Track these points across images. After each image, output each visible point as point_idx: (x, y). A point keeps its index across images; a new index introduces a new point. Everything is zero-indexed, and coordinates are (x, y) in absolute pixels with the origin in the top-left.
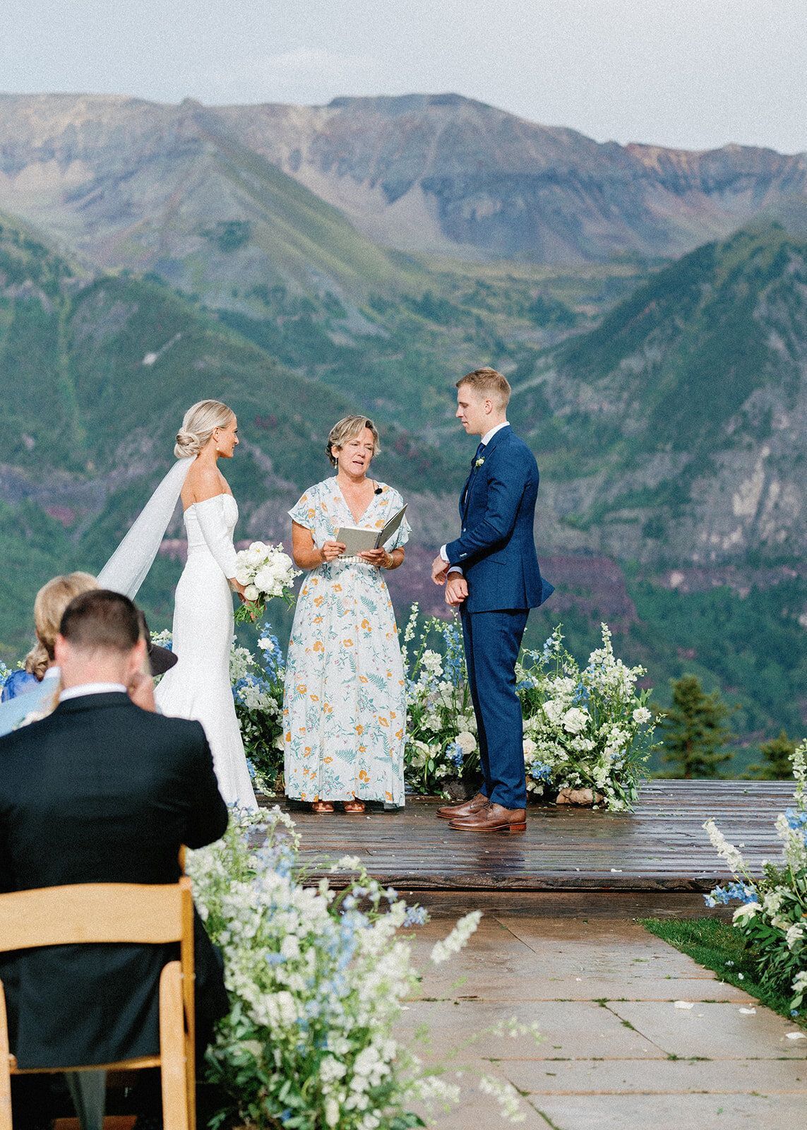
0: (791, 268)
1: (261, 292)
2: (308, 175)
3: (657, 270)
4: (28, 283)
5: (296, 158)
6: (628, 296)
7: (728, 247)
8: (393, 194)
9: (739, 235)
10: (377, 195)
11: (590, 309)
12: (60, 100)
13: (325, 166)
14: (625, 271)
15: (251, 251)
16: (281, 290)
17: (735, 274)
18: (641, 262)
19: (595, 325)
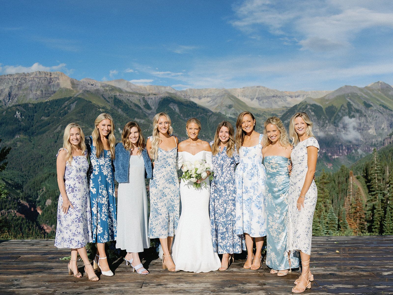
0: (308, 107)
1: (234, 114)
2: (240, 98)
3: (289, 109)
4: (203, 114)
5: (238, 96)
6: (285, 112)
7: (299, 105)
8: (252, 99)
9: (300, 103)
10: (250, 100)
11: (280, 114)
12: (206, 89)
13: (242, 96)
14: (285, 109)
15: (233, 109)
16: (237, 114)
17: (300, 109)
18: (287, 108)
19: (281, 117)
